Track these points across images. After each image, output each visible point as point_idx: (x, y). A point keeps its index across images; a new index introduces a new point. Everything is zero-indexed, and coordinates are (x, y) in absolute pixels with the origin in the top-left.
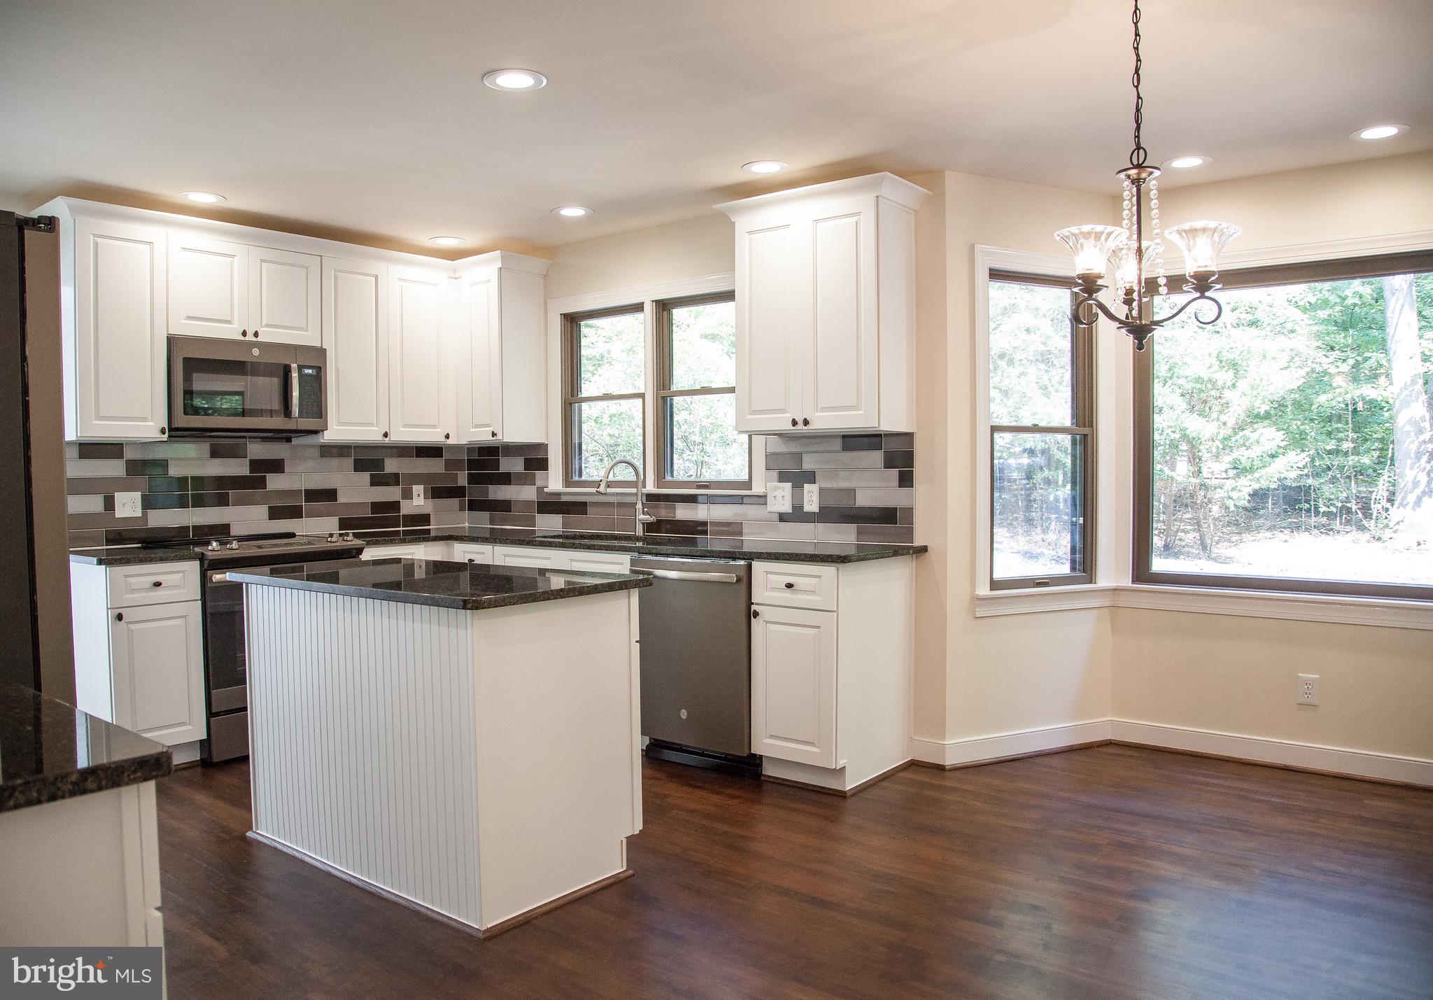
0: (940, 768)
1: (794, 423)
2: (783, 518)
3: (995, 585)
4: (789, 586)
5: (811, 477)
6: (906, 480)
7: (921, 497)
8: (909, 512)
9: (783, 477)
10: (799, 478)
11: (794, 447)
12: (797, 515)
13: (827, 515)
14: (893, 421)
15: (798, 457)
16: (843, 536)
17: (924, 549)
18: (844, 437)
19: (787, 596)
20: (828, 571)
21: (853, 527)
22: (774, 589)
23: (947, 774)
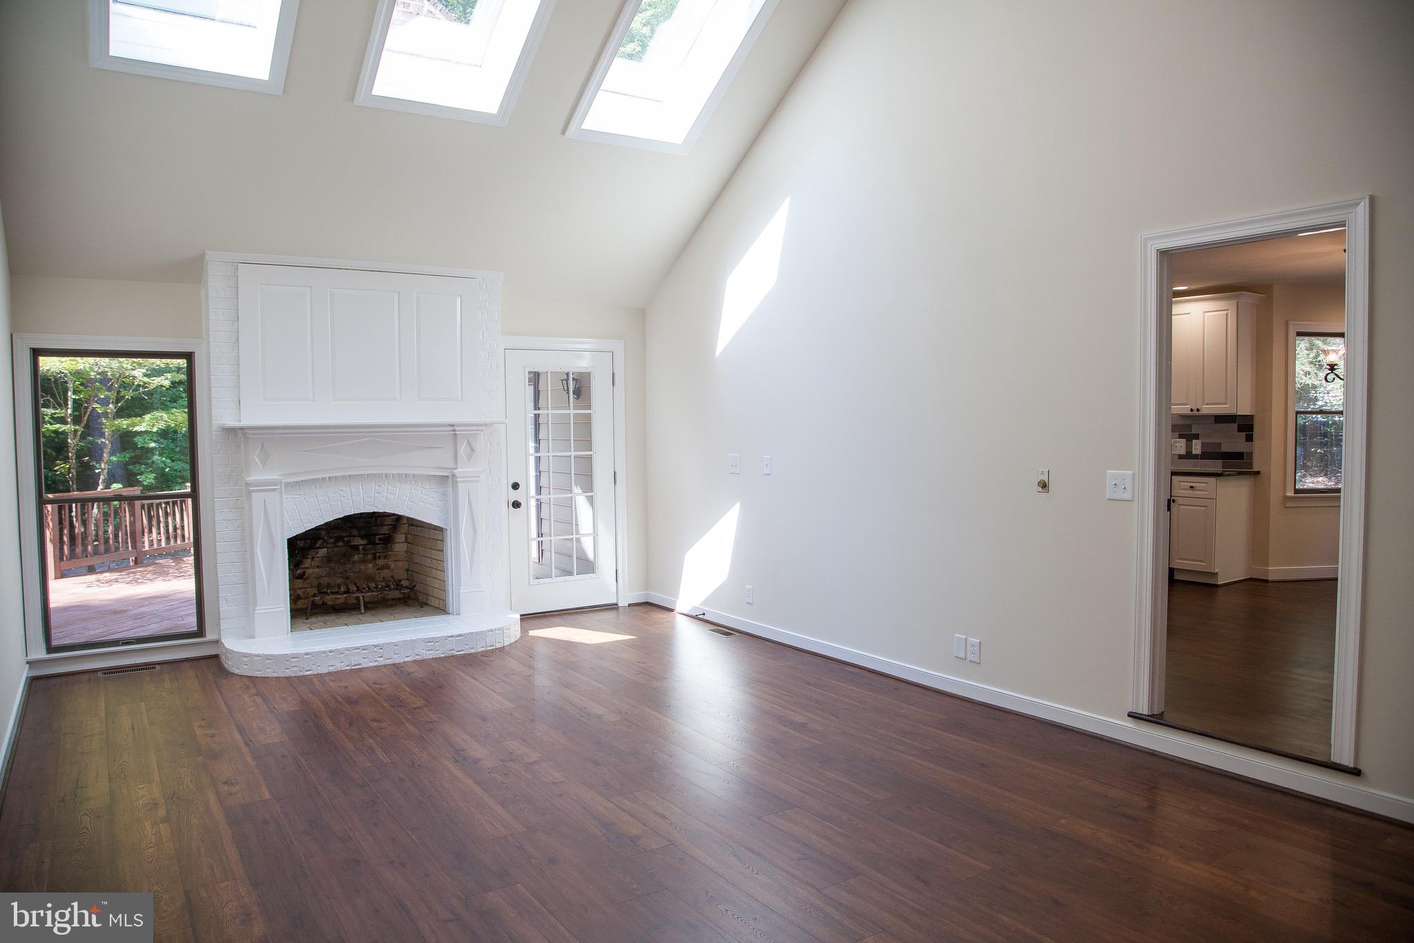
0: (1267, 581)
1: (1192, 410)
2: (1181, 457)
3: (1297, 491)
4: (1192, 487)
5: (1197, 437)
6: (1249, 438)
7: (1257, 446)
8: (1250, 455)
9: (1181, 437)
10: (1190, 438)
11: (1188, 422)
12: (1189, 455)
13: (1205, 455)
14: (1244, 409)
15: (1189, 427)
16: (1216, 466)
17: (1258, 473)
18: (1215, 416)
19: (1190, 492)
20: (1212, 480)
21: (1220, 462)
22: (1182, 489)
23: (1270, 585)
